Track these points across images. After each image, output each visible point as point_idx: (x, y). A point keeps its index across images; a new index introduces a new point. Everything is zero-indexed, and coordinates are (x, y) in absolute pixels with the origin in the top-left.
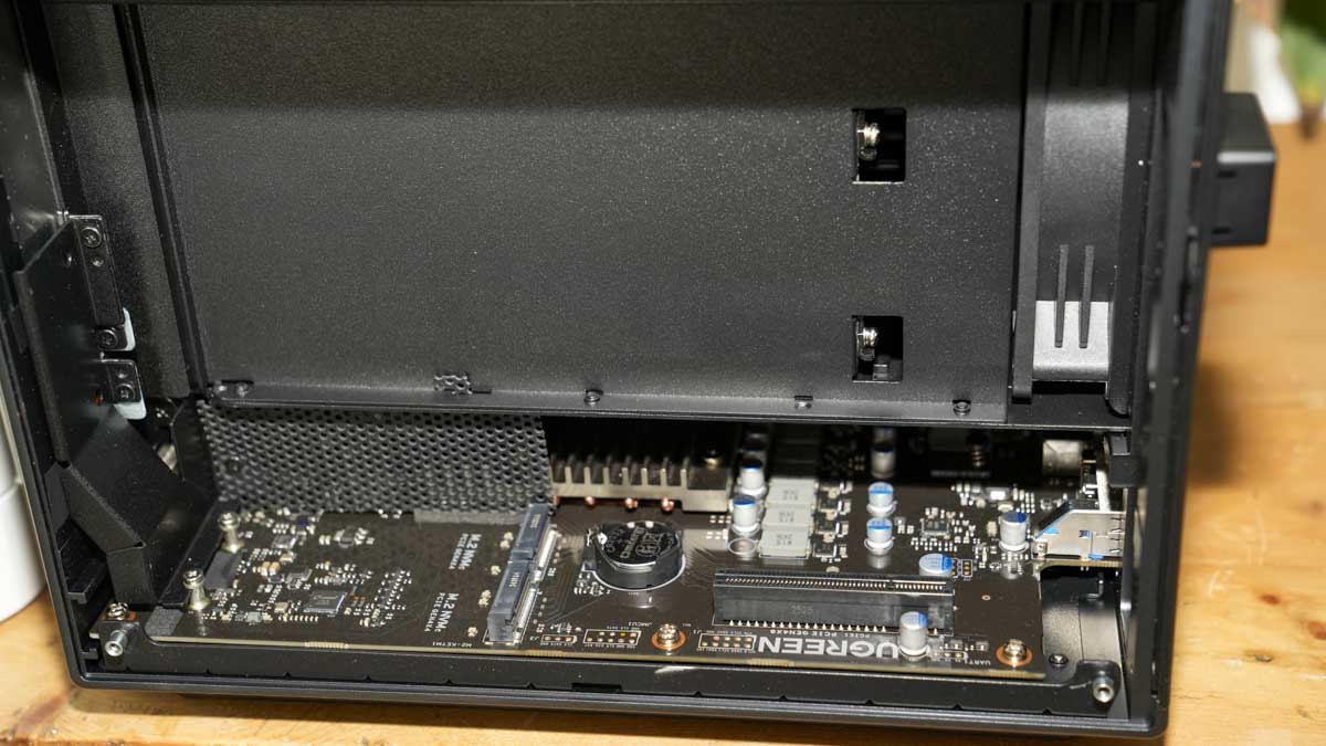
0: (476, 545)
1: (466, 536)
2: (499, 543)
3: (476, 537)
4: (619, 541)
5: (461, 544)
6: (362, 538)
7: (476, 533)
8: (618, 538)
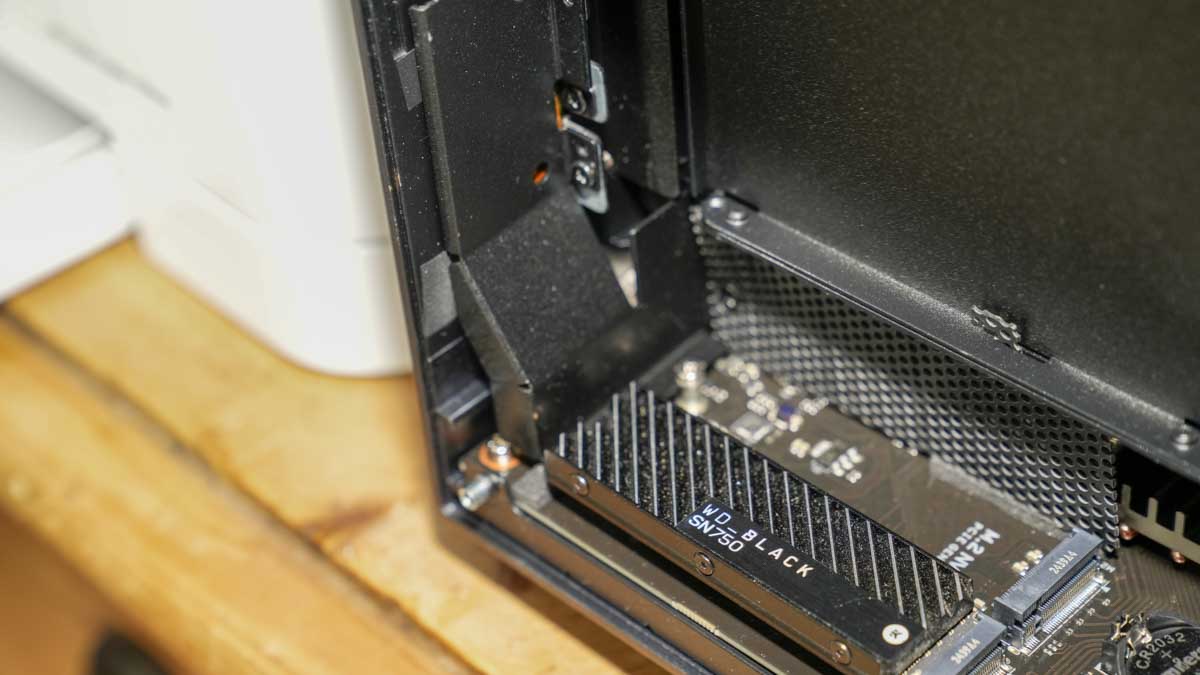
0: (982, 550)
1: (979, 526)
2: (1012, 562)
3: (990, 536)
4: (1167, 654)
5: (961, 540)
6: (848, 466)
7: (995, 529)
8: (1166, 649)
